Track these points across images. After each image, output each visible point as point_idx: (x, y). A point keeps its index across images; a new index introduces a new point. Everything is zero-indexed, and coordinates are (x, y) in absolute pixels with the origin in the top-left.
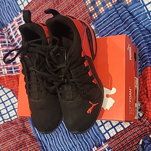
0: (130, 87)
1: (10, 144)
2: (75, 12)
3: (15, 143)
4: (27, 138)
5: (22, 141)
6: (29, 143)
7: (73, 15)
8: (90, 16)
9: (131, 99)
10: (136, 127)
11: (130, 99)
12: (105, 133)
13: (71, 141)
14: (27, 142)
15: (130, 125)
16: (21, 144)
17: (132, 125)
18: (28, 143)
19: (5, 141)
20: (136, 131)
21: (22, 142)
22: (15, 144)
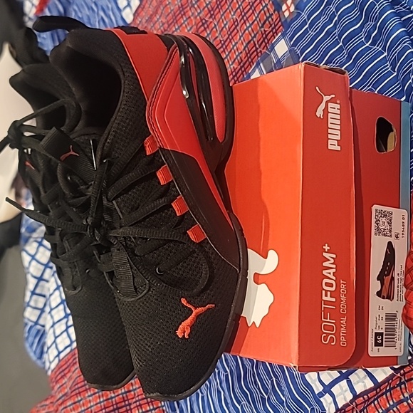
0: (326, 248)
1: (90, 402)
2: (239, 7)
3: (103, 401)
4: (135, 389)
5: (121, 396)
6: (138, 403)
7: (234, 17)
8: (276, 12)
9: (333, 289)
10: (407, 381)
11: (326, 291)
12: (321, 394)
13: (239, 407)
14: (134, 400)
15: (393, 371)
16: (119, 405)
17: (399, 375)
18: (136, 402)
19: (79, 393)
20: (406, 395)
21: (120, 398)
22: (102, 404)
